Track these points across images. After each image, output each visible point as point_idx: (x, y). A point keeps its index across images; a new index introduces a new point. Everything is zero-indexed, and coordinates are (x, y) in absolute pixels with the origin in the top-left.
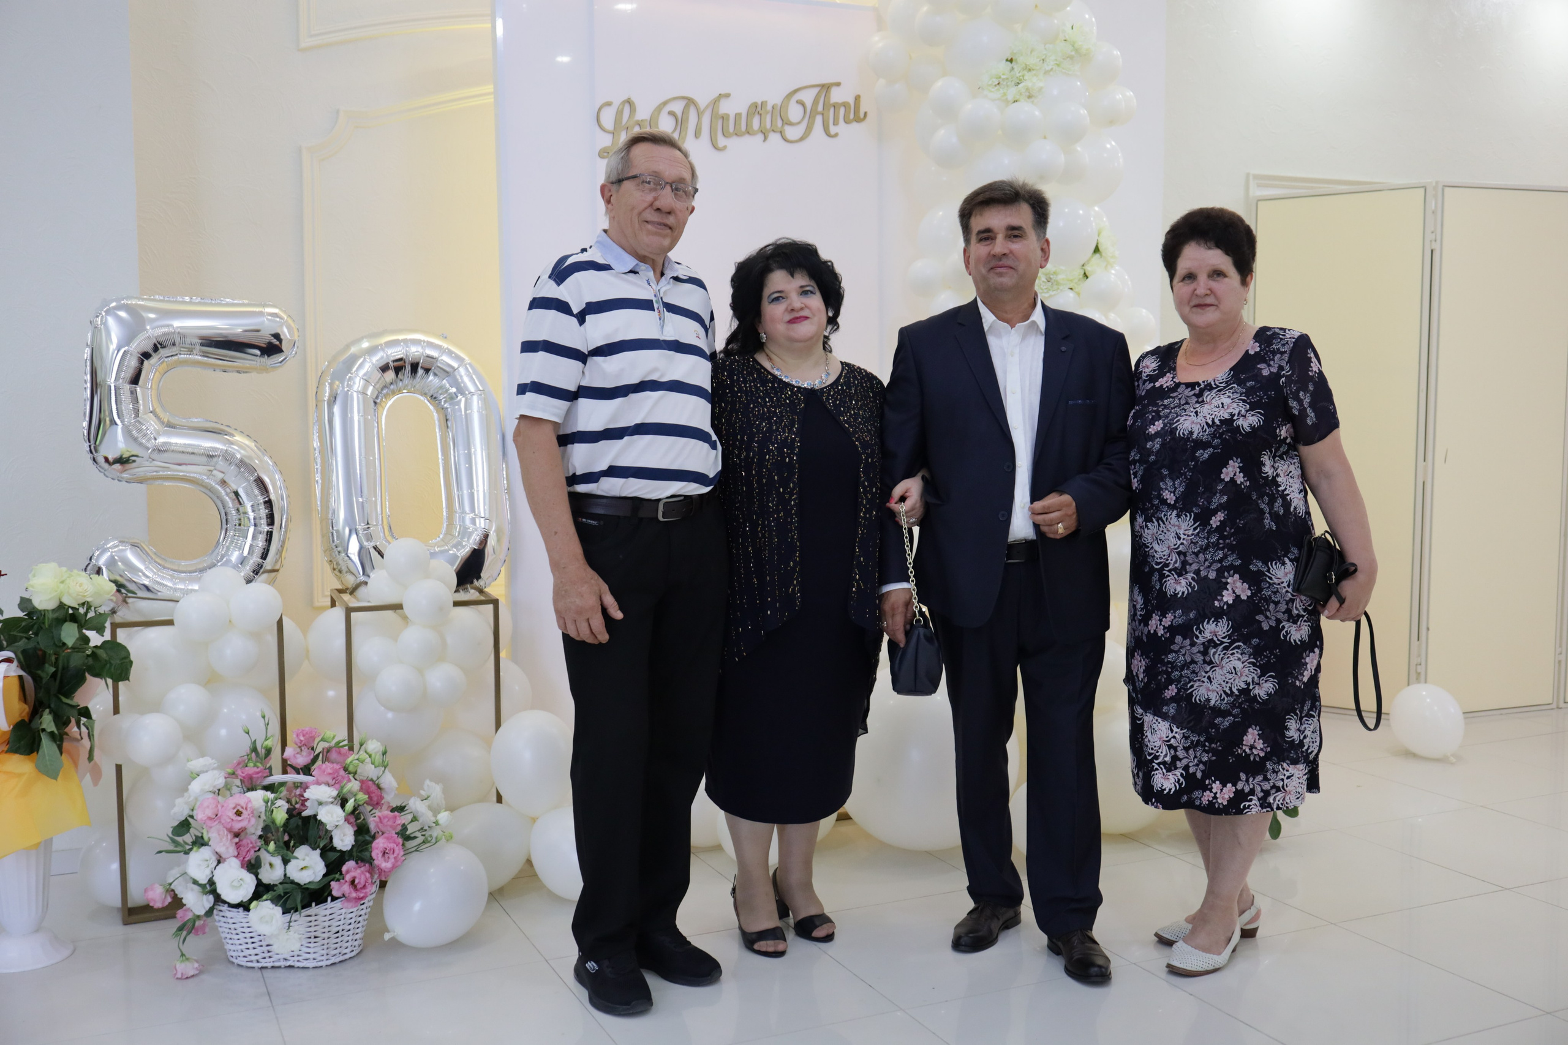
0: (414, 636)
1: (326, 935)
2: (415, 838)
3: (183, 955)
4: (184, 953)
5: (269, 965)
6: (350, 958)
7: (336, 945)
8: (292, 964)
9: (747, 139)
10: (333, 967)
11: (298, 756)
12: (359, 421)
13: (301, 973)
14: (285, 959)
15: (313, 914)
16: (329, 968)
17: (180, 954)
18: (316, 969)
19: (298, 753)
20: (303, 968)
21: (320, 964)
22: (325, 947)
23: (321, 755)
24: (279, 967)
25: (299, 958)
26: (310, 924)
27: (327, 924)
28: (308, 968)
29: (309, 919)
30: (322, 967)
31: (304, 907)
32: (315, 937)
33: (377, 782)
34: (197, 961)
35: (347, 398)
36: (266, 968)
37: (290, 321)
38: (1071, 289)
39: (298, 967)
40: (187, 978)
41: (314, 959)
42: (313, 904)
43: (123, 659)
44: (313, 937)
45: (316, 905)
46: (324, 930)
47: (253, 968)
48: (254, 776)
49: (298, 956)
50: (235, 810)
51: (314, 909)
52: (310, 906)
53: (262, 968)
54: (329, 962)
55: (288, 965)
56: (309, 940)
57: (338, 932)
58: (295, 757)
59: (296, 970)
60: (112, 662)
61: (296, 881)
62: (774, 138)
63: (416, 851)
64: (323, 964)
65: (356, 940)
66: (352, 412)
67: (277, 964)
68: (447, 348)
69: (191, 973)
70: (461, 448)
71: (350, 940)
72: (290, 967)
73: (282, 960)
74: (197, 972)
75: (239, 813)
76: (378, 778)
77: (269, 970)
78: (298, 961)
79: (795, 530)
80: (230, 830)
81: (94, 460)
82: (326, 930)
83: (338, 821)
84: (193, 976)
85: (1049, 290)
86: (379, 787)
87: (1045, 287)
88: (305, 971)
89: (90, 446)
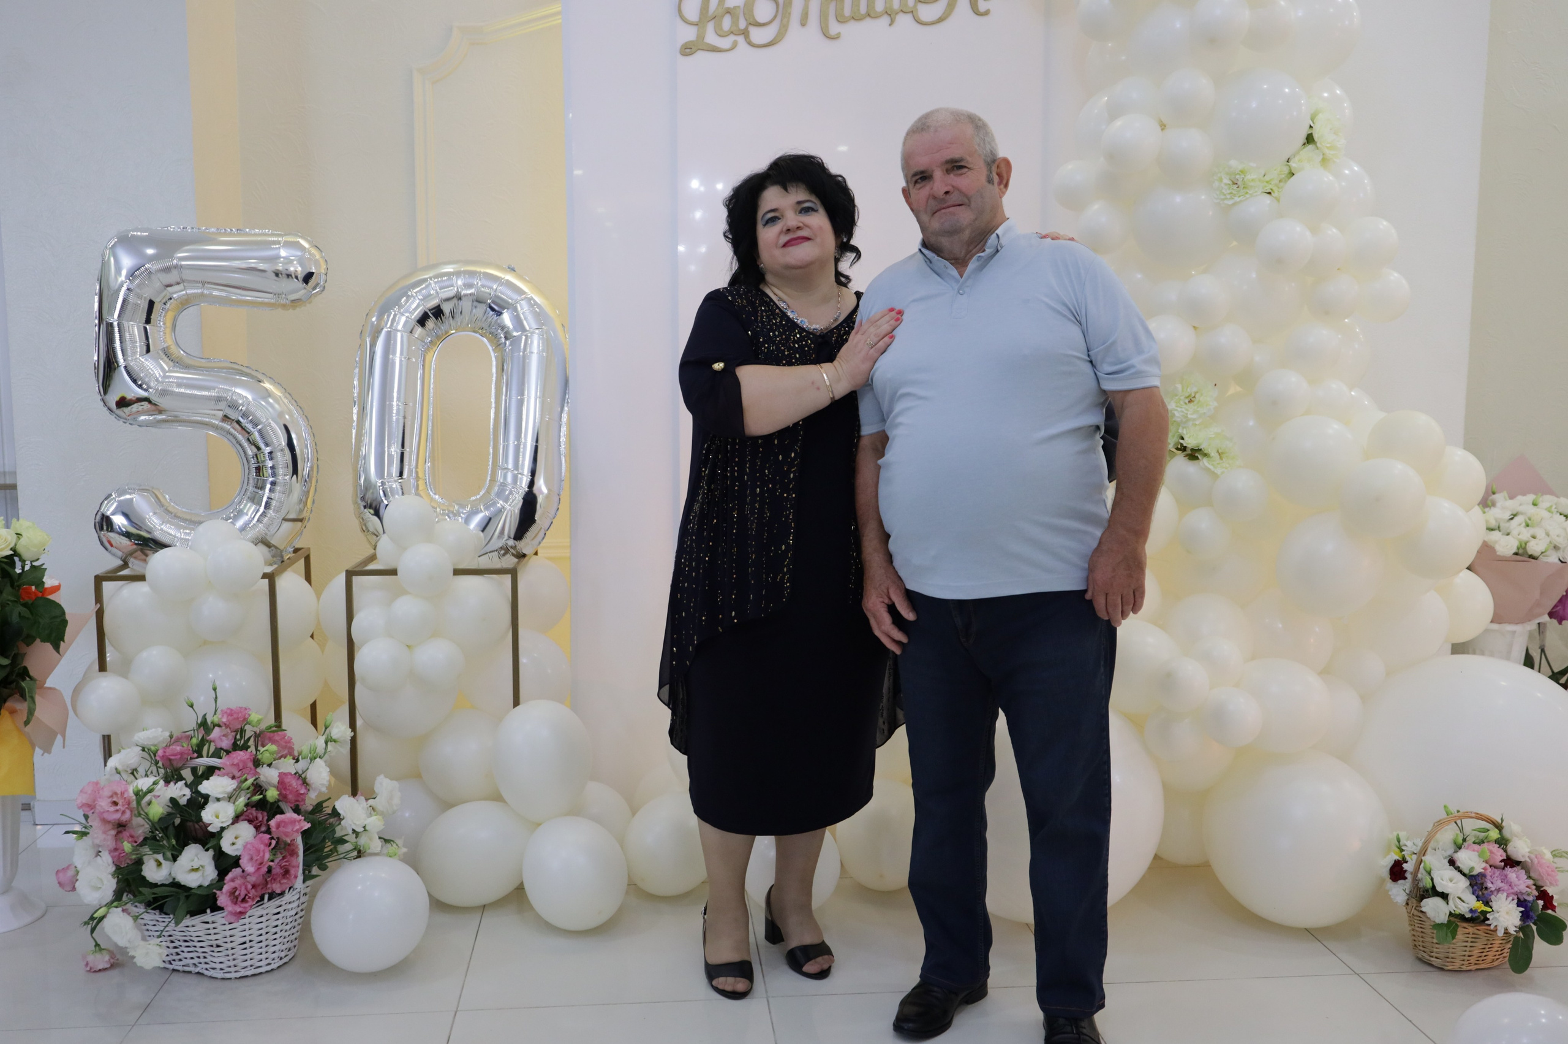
0: (408, 607)
1: (229, 945)
2: (346, 842)
3: (97, 945)
4: (98, 943)
5: (180, 968)
6: (267, 972)
7: (245, 957)
8: (201, 971)
9: (868, 23)
10: (240, 980)
11: (224, 738)
12: (401, 361)
13: (206, 983)
14: (195, 965)
15: (210, 920)
16: (237, 980)
17: (94, 944)
18: (223, 980)
19: (224, 736)
20: (211, 977)
21: (228, 976)
22: (231, 958)
23: (252, 739)
24: (190, 972)
25: (207, 966)
26: (209, 932)
27: (228, 933)
28: (217, 978)
29: (207, 926)
30: (231, 979)
31: (193, 914)
32: (218, 946)
33: (303, 776)
34: (112, 954)
35: (390, 337)
36: (178, 971)
37: (314, 251)
38: (1269, 193)
39: (206, 976)
40: (95, 971)
41: (221, 969)
42: (208, 911)
43: (56, 617)
44: (215, 946)
45: (212, 911)
46: (225, 940)
47: (168, 969)
48: (172, 757)
49: (206, 963)
50: (110, 800)
51: (209, 916)
52: (204, 912)
53: (174, 970)
54: (238, 975)
55: (197, 971)
56: (212, 949)
57: (245, 943)
58: (220, 738)
59: (206, 978)
60: (41, 620)
61: (182, 884)
62: (904, 20)
63: (344, 858)
64: (233, 975)
65: (274, 952)
66: (394, 353)
67: (186, 969)
68: (507, 280)
69: (100, 967)
70: (514, 392)
71: (264, 953)
72: (198, 973)
73: (191, 965)
74: (108, 966)
75: (115, 803)
76: (303, 773)
77: (181, 974)
78: (207, 969)
79: (791, 508)
80: (105, 821)
81: (103, 400)
82: (229, 940)
83: (222, 822)
84: (105, 969)
85: (1235, 195)
86: (305, 782)
87: (1228, 192)
88: (213, 981)
89: (99, 386)
